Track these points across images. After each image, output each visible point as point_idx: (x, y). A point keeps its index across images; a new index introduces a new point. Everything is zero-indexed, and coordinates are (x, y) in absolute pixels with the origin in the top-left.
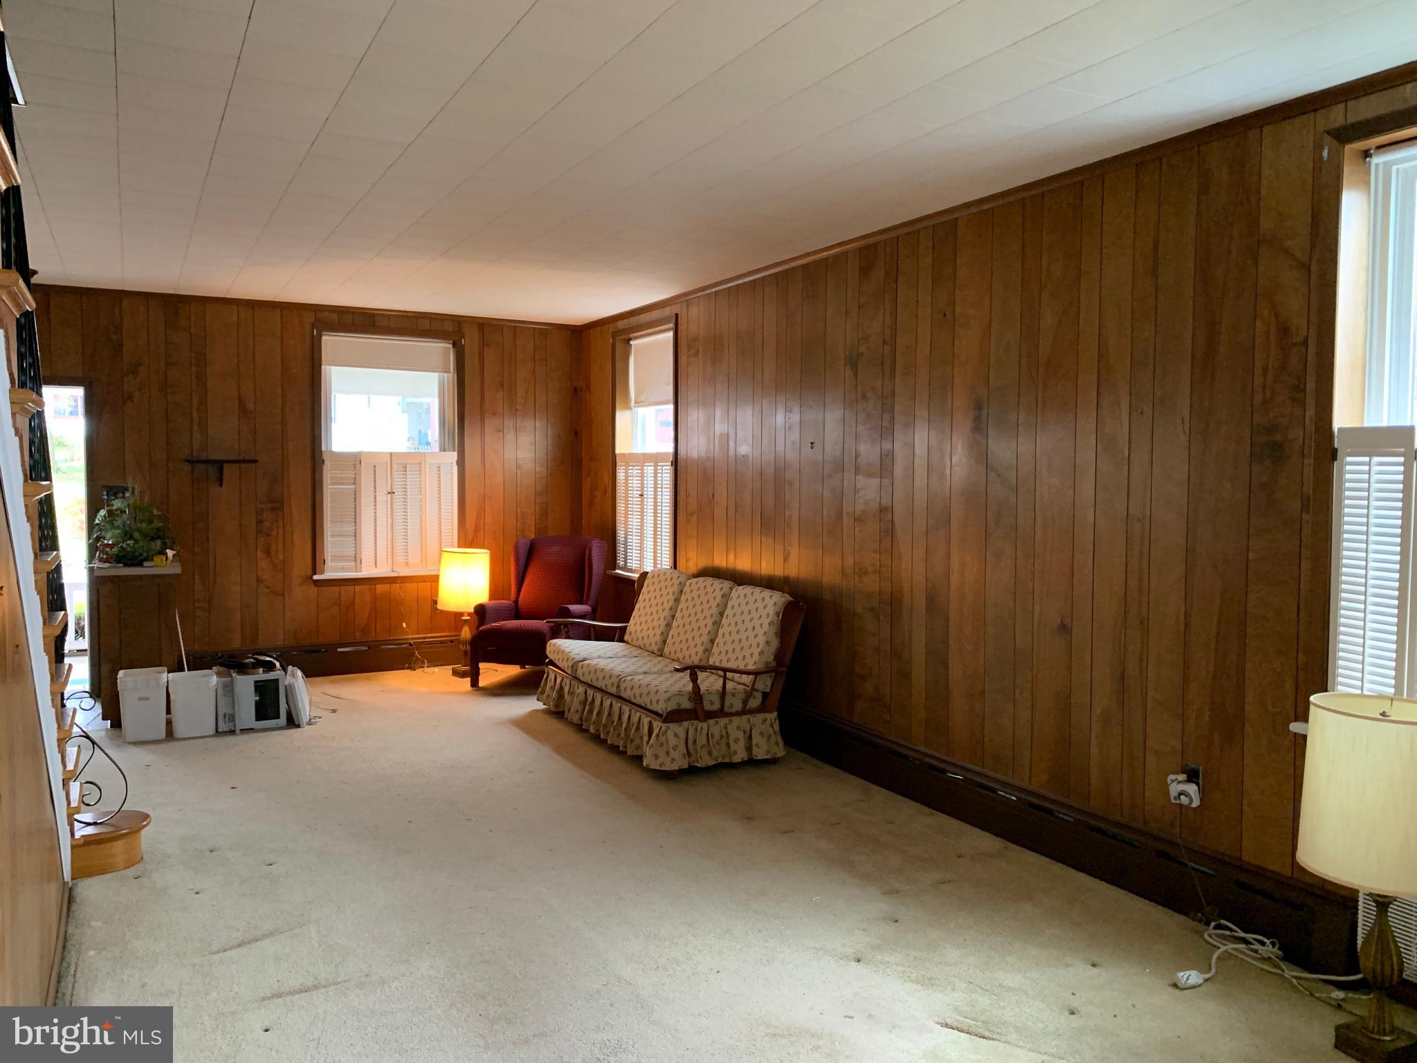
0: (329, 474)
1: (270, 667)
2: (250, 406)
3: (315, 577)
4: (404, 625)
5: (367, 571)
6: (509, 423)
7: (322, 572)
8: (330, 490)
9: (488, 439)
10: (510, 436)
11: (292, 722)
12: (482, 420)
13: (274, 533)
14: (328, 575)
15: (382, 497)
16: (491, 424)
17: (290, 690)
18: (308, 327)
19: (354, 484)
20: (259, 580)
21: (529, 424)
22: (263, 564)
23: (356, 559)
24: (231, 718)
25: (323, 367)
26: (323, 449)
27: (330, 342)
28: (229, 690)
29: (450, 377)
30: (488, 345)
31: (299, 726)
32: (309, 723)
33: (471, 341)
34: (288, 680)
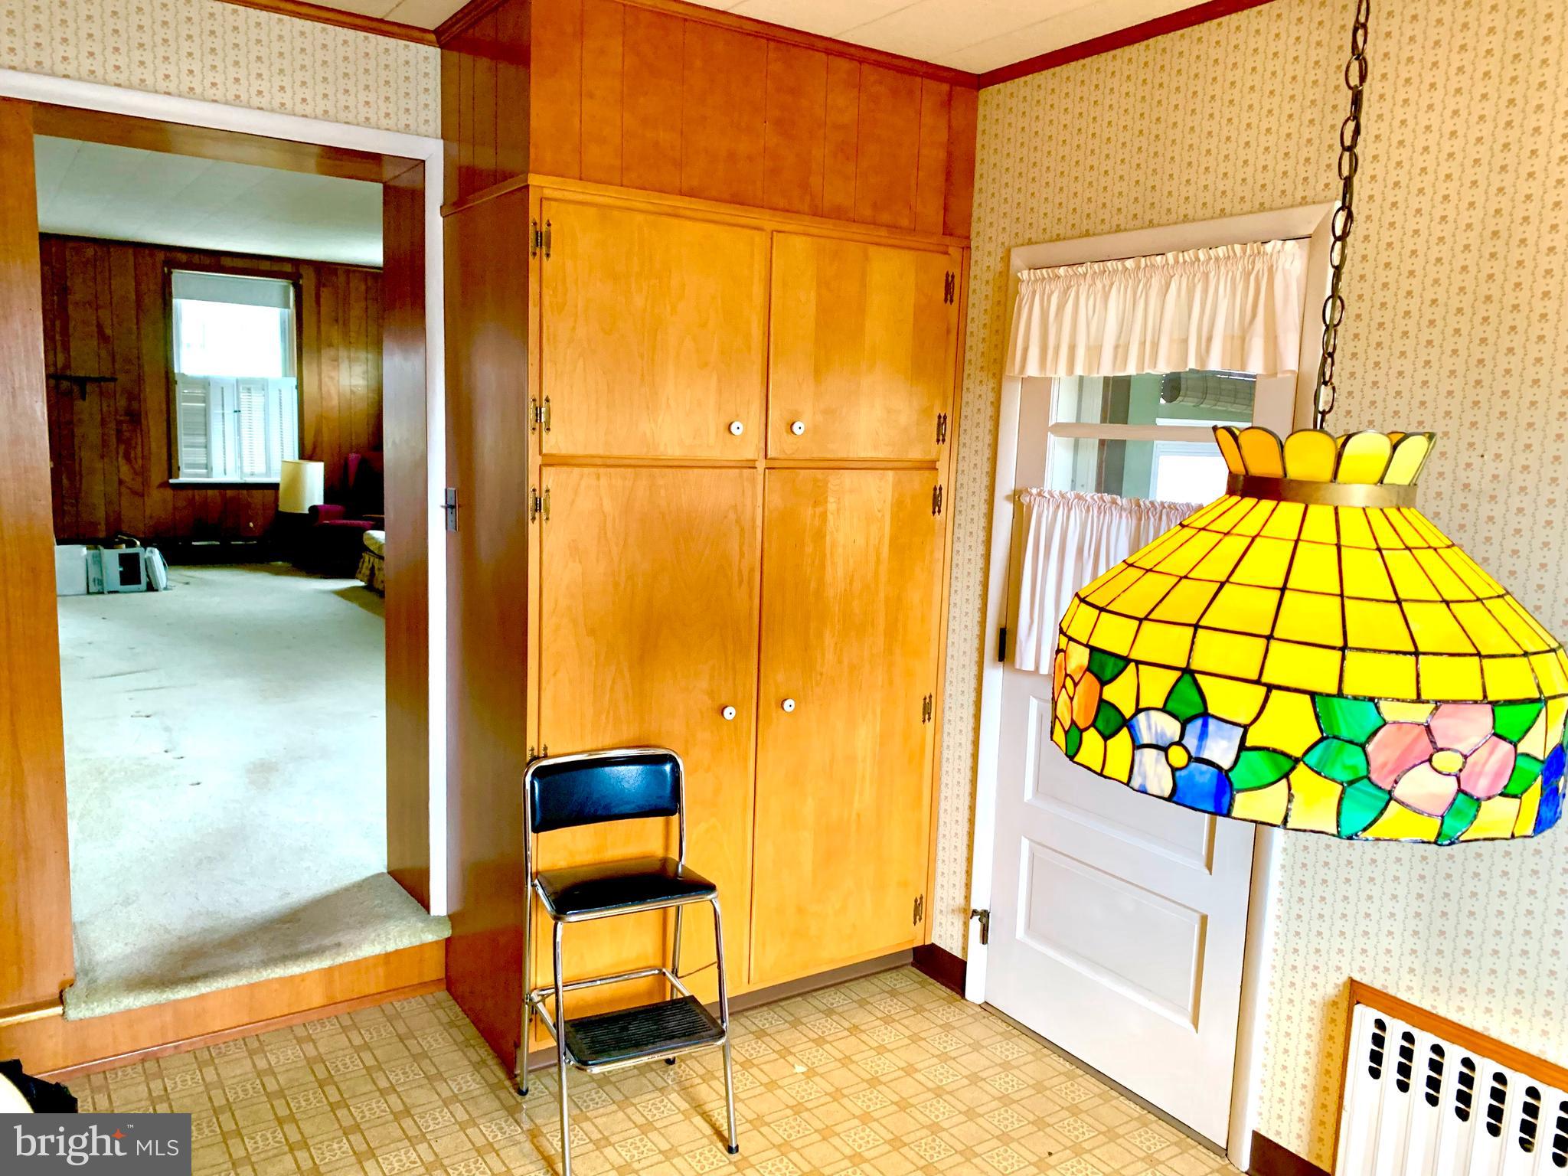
0: (181, 392)
1: (132, 545)
2: (108, 332)
3: (171, 481)
4: (251, 525)
5: (217, 478)
6: (343, 353)
7: (177, 477)
8: (182, 406)
9: (324, 367)
10: (344, 366)
11: (151, 587)
12: (319, 351)
13: (133, 442)
14: (182, 479)
15: (230, 416)
16: (327, 354)
17: (149, 563)
18: (159, 265)
19: (204, 402)
20: (121, 482)
21: (362, 355)
22: (125, 469)
23: (207, 466)
24: (100, 582)
25: (174, 301)
26: (176, 371)
27: (179, 277)
28: (98, 561)
29: (291, 311)
30: (324, 286)
31: (157, 590)
32: (166, 589)
33: (308, 281)
34: (147, 554)
